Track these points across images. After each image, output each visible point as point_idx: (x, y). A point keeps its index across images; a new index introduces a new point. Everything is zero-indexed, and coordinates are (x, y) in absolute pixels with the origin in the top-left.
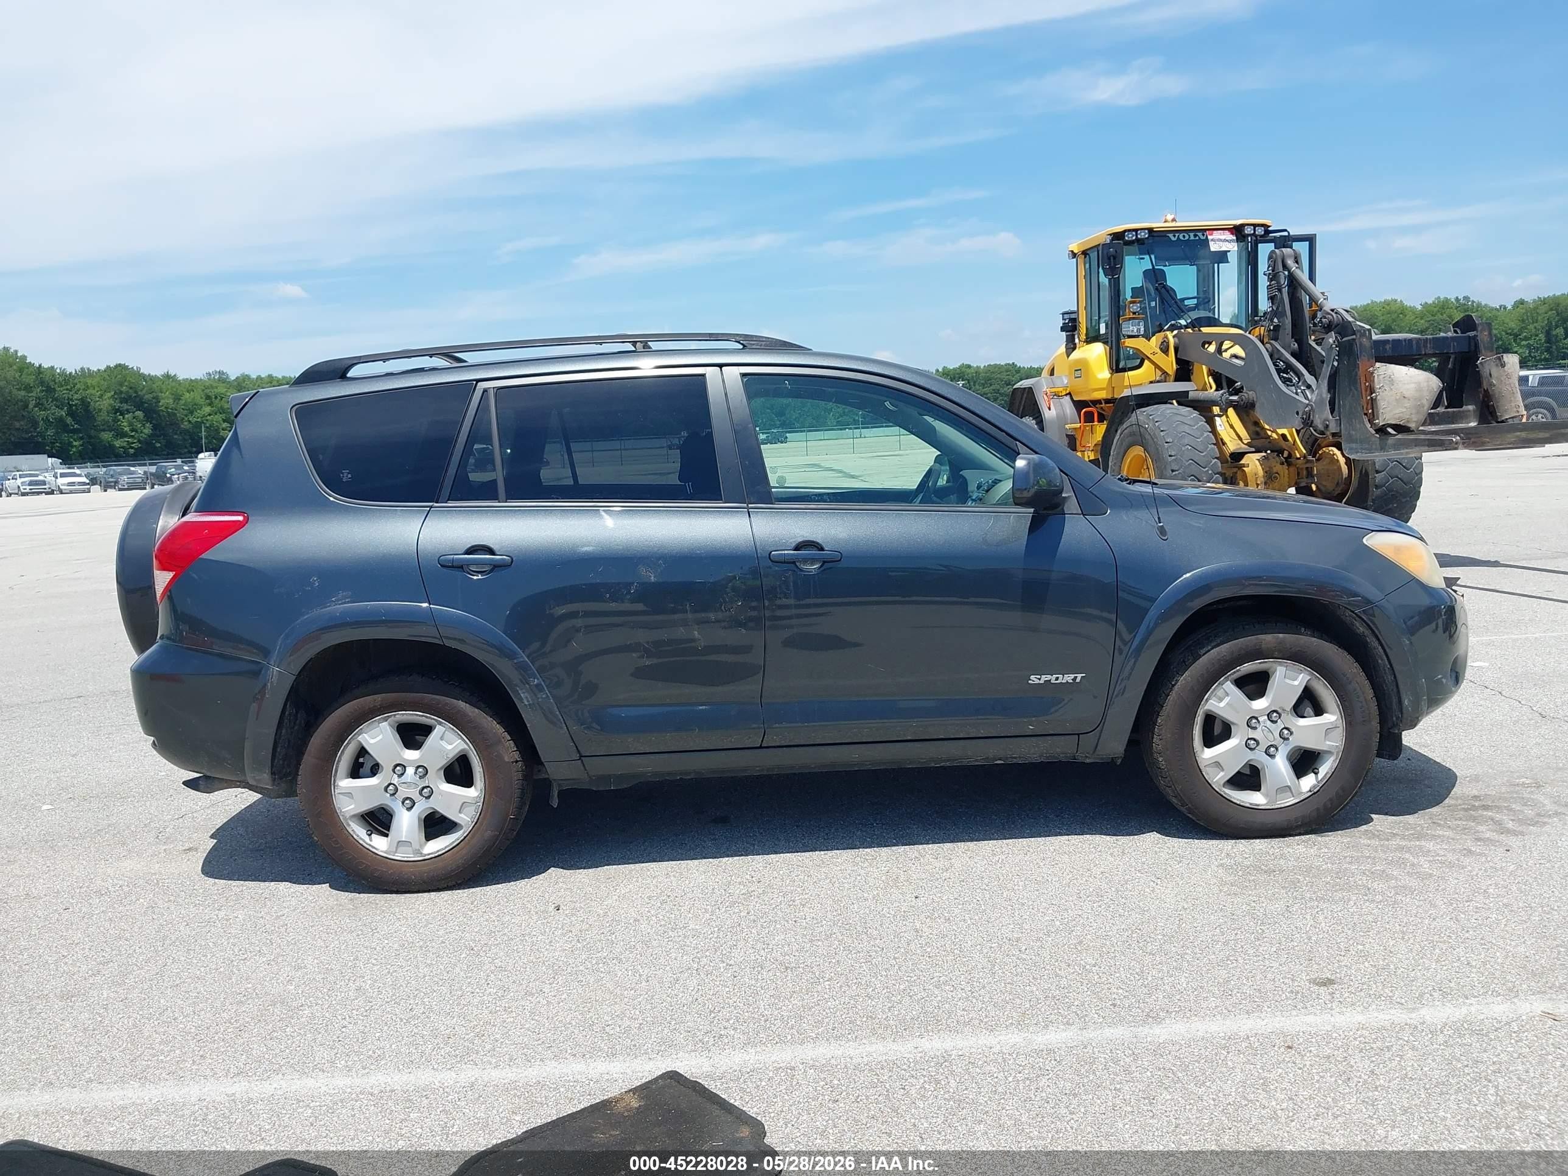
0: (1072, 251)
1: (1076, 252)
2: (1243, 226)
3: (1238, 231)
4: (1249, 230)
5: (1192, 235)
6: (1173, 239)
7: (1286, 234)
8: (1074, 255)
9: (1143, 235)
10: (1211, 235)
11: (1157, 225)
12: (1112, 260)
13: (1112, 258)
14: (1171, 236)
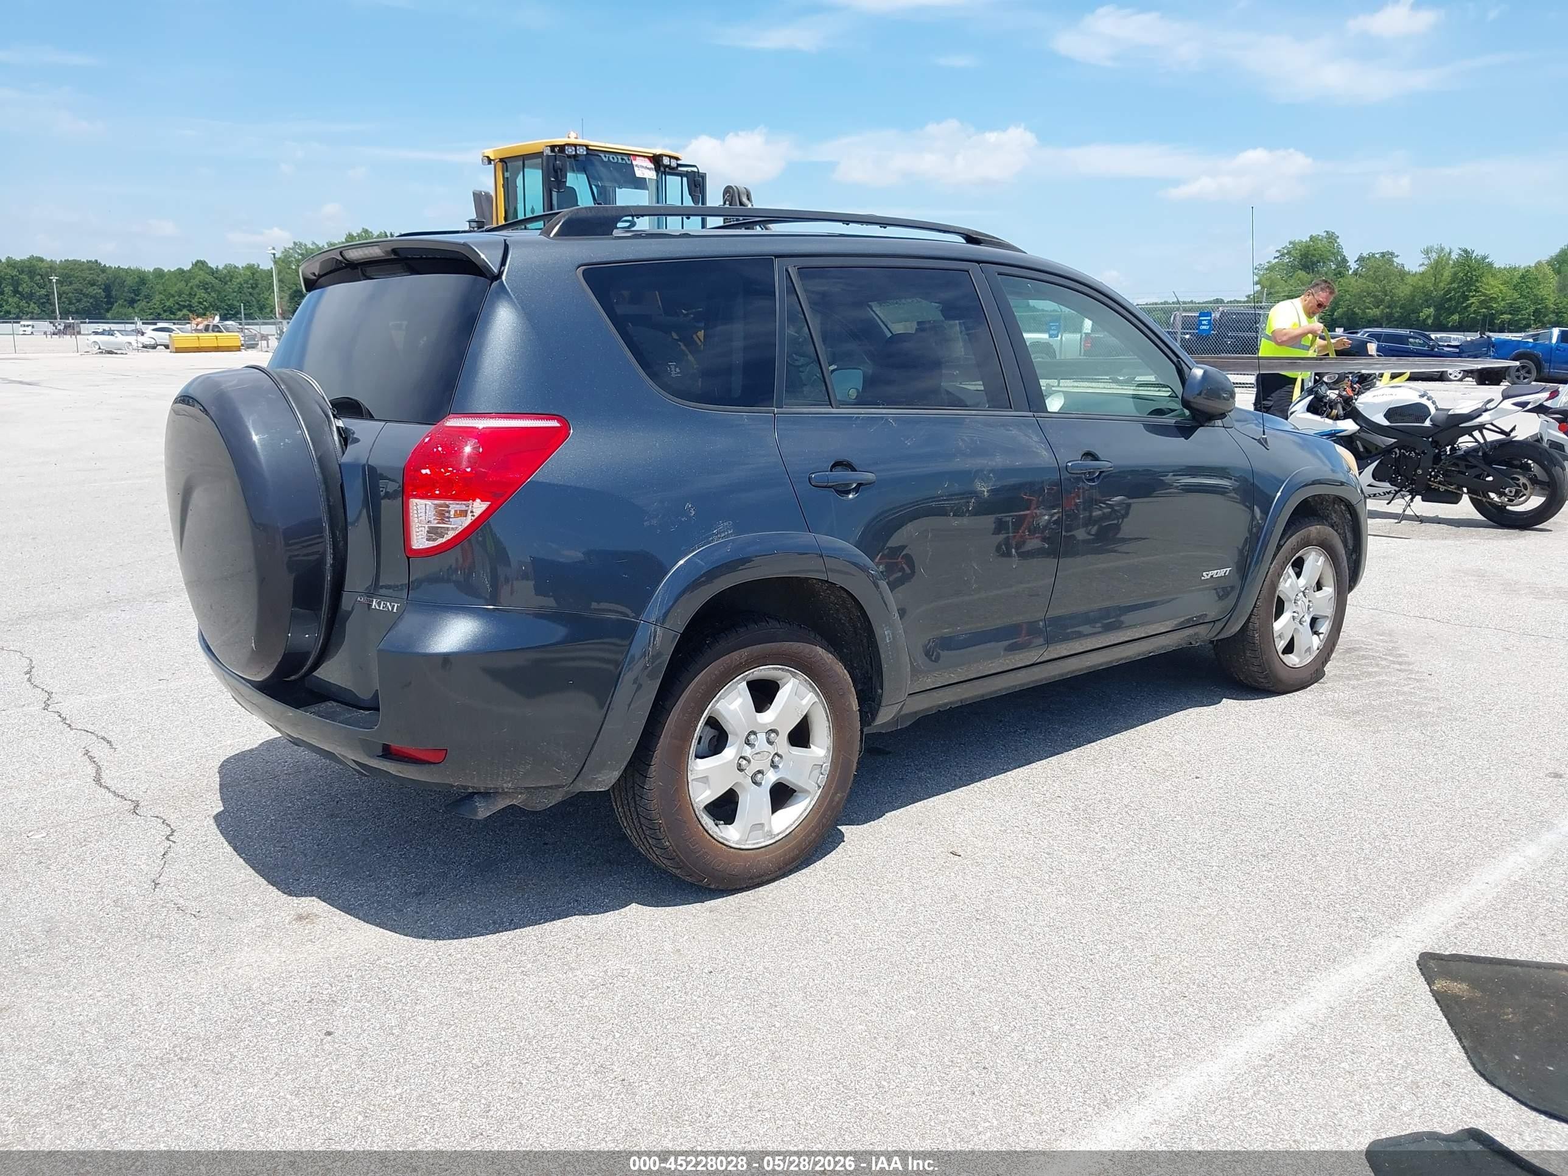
0: (488, 157)
1: (492, 157)
2: (661, 156)
3: (656, 160)
4: (666, 161)
5: (619, 157)
6: (606, 160)
7: (695, 169)
8: (490, 161)
9: (582, 151)
10: (635, 160)
11: (595, 143)
12: (559, 173)
13: (559, 171)
14: (602, 155)
